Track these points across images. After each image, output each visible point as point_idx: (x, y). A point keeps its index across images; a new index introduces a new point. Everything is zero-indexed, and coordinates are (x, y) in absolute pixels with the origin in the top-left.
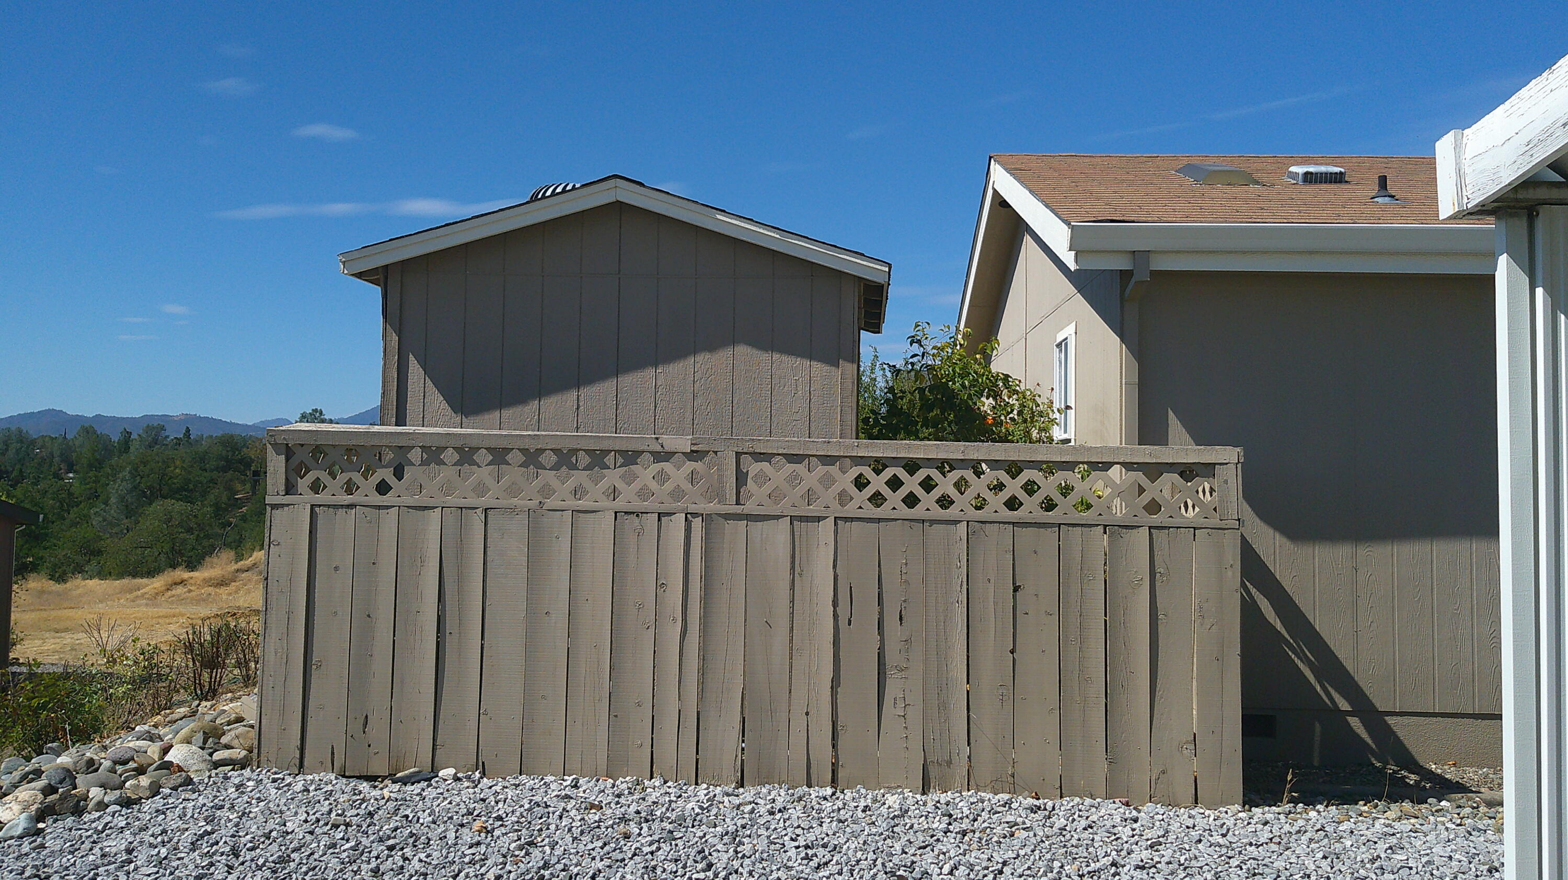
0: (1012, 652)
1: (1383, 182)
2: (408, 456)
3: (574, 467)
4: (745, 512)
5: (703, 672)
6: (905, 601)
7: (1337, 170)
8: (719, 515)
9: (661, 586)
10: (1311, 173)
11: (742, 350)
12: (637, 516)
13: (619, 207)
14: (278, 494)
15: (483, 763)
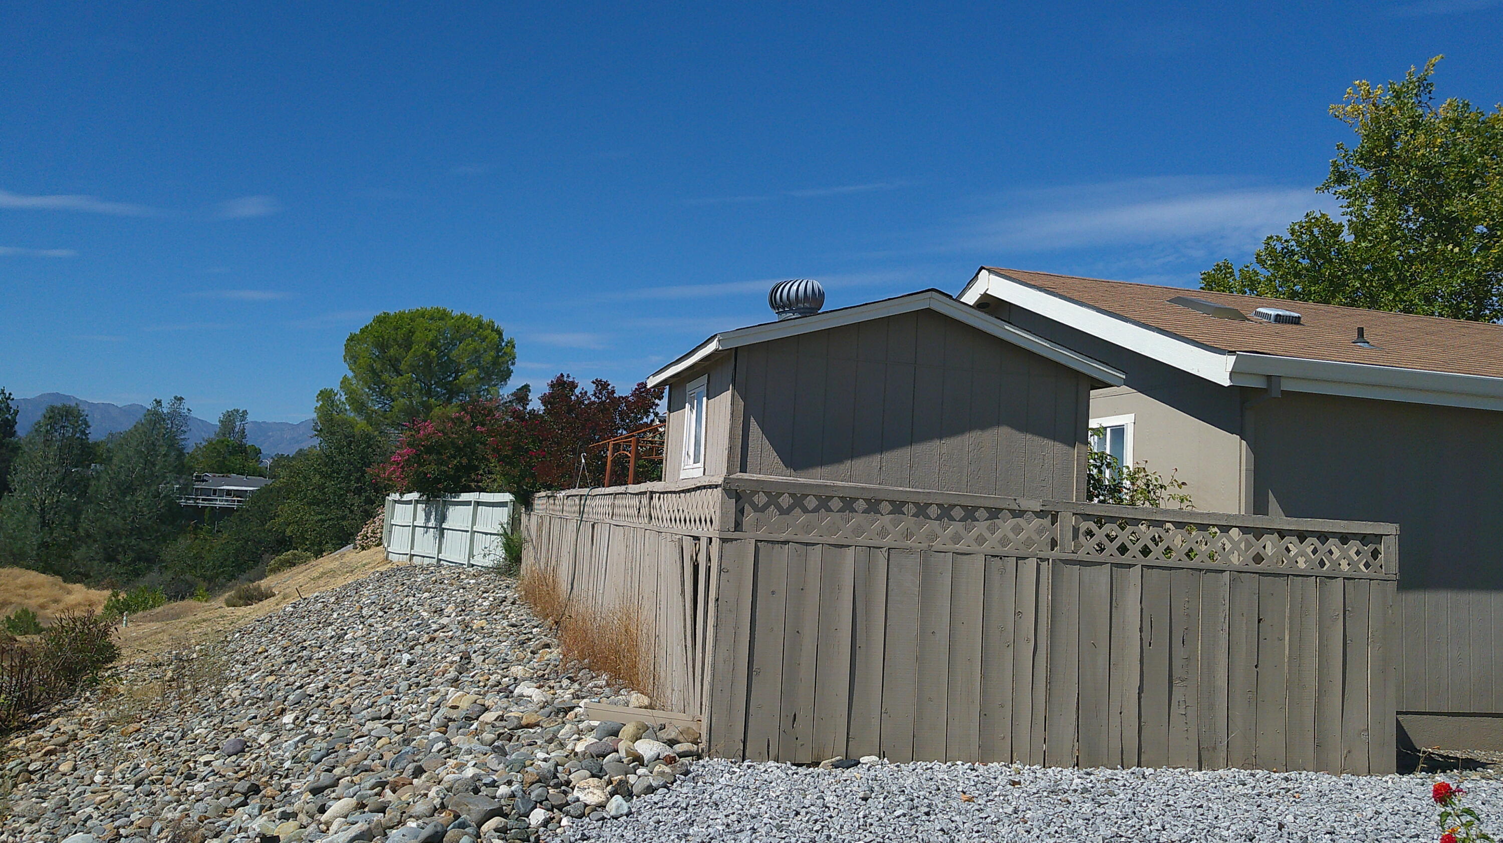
0: (1256, 667)
1: (1361, 331)
2: (829, 504)
3: (952, 519)
4: (1079, 559)
5: (1049, 682)
6: (1186, 629)
7: (1296, 315)
8: (1060, 560)
9: (1018, 613)
10: (1280, 315)
11: (1004, 431)
12: (1001, 558)
13: (929, 313)
14: (729, 531)
15: (884, 752)
